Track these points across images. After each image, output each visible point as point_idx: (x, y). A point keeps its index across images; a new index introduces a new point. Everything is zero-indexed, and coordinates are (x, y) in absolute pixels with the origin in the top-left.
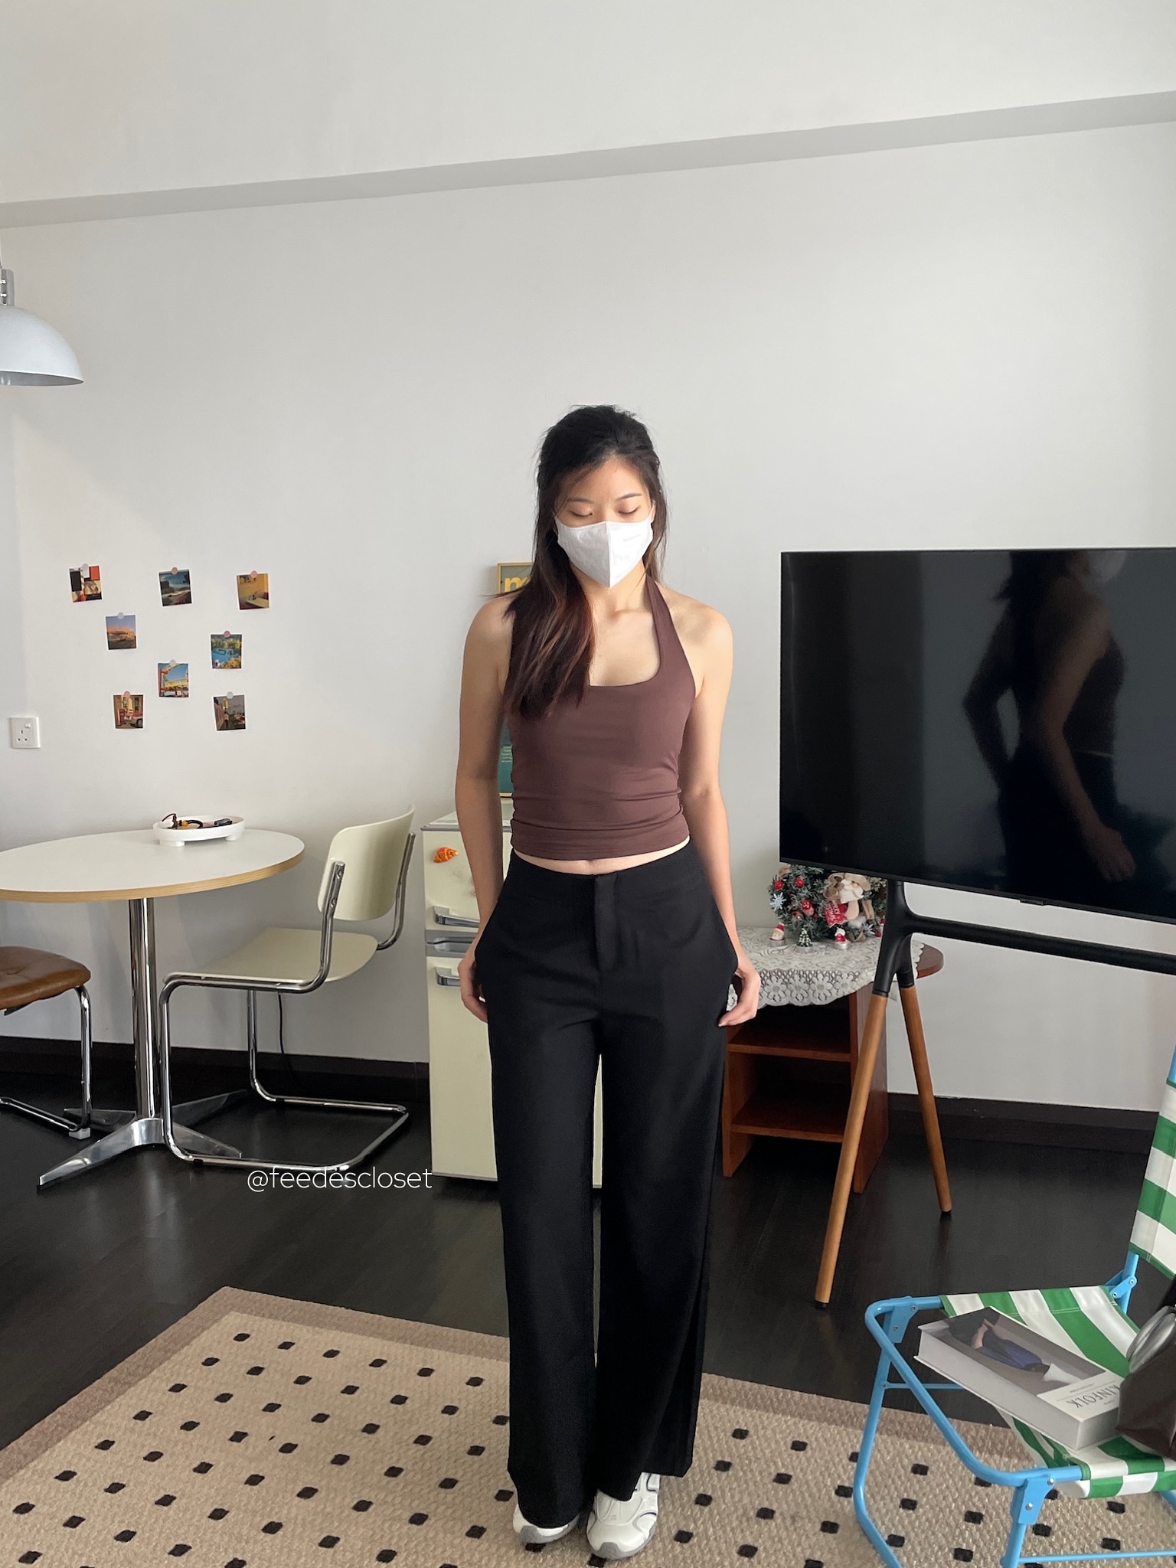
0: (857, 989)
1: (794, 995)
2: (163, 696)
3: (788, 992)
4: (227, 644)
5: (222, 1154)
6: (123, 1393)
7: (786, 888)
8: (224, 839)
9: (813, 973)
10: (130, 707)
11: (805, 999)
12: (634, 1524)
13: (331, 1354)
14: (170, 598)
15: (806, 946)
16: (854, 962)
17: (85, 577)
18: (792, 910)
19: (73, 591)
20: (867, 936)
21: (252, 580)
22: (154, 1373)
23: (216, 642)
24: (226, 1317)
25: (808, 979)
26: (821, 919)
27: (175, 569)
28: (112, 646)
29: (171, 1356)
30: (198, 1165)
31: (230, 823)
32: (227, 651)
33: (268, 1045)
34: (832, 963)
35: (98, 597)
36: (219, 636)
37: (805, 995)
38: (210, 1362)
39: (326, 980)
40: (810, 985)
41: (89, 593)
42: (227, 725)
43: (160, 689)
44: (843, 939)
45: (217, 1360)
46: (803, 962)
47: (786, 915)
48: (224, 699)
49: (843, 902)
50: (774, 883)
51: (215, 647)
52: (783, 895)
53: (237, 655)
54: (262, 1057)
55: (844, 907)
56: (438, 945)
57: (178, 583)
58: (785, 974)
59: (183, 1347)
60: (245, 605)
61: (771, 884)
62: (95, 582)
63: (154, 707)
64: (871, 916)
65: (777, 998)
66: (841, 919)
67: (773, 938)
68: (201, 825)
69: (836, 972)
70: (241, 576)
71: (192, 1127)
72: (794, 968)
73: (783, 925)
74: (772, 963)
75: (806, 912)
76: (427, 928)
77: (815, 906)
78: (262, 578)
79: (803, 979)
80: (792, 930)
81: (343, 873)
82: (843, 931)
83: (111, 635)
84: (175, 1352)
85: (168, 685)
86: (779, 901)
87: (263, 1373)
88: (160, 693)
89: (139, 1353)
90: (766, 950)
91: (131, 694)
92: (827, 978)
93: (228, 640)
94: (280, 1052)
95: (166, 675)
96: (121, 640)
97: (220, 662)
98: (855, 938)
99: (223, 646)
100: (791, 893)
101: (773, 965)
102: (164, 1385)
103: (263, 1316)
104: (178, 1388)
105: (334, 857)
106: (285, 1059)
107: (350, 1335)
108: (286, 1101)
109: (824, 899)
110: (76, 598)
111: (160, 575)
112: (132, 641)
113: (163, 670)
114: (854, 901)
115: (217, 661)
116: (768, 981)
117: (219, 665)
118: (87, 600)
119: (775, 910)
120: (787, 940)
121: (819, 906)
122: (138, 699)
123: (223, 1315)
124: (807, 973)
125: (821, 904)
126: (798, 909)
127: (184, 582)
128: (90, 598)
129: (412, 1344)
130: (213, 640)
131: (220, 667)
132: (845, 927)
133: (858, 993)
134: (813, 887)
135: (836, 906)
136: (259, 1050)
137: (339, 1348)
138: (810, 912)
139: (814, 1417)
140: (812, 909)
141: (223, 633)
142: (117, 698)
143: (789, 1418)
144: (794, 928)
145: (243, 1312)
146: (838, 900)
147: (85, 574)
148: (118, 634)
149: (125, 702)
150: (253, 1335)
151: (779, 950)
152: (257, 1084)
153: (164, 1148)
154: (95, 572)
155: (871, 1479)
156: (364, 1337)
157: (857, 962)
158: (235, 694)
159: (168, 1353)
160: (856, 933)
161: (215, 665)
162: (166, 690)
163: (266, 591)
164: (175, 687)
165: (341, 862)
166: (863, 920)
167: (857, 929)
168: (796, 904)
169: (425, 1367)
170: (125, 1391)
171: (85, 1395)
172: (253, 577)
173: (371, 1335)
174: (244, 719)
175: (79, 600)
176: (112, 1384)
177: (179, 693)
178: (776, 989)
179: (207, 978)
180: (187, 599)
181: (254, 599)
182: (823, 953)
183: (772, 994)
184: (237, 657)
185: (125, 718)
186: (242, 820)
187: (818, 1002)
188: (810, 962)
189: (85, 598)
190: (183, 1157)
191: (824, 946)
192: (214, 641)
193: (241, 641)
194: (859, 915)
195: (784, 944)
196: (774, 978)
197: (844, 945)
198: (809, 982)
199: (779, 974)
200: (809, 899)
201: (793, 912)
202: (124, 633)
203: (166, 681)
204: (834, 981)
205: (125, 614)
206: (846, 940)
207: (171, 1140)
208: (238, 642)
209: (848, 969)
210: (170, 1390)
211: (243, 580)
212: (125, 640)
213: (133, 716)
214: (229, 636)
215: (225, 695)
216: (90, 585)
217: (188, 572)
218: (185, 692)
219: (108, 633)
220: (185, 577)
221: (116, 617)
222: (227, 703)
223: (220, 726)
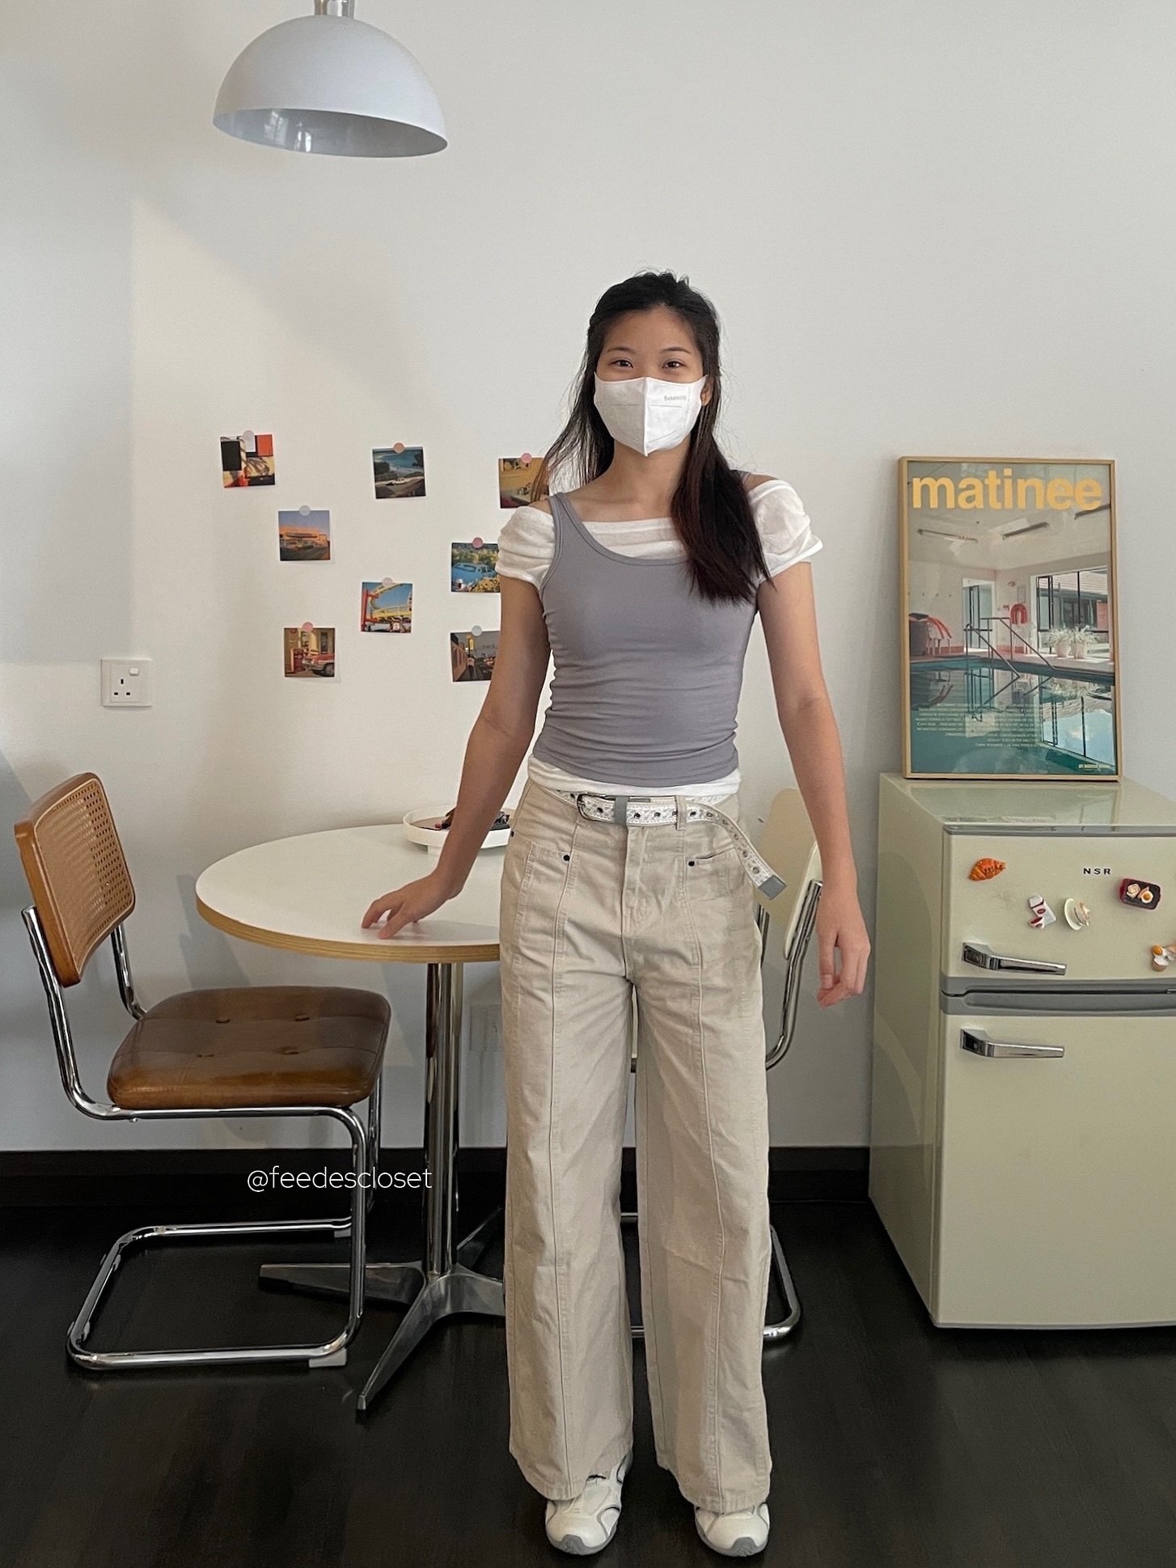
2: (369, 630)
4: (477, 557)
10: (313, 644)
14: (390, 487)
17: (248, 450)
19: (225, 470)
21: (524, 466)
23: (460, 554)
27: (399, 445)
28: (286, 555)
35: (269, 480)
36: (465, 545)
41: (254, 473)
43: (365, 620)
48: (468, 637)
51: (459, 561)
57: (405, 466)
60: (507, 501)
62: (265, 459)
63: (352, 645)
70: (505, 460)
83: (286, 539)
85: (377, 615)
88: (364, 626)
91: (317, 627)
93: (478, 552)
95: (376, 600)
96: (303, 548)
97: (466, 582)
99: (471, 561)
110: (231, 481)
111: (375, 453)
112: (324, 549)
113: (372, 593)
115: (461, 581)
117: (463, 586)
118: (250, 485)
122: (326, 635)
128: (254, 482)
131: (466, 590)
141: (470, 542)
142: (290, 633)
147: (249, 446)
148: (297, 538)
149: (304, 639)
154: (264, 444)
158: (484, 630)
162: (374, 621)
164: (389, 618)
172: (525, 462)
175: (236, 483)
177: (396, 626)
180: (419, 490)
181: (525, 492)
185: (304, 662)
189: (245, 481)
192: (455, 551)
202: (309, 536)
203: (375, 608)
205: (312, 509)
211: (508, 463)
212: (311, 547)
213: (319, 659)
214: (480, 546)
215: (469, 631)
216: (256, 462)
217: (422, 451)
218: (407, 625)
219: (281, 536)
220: (416, 457)
221: (298, 512)
222: (471, 641)
223: (458, 677)
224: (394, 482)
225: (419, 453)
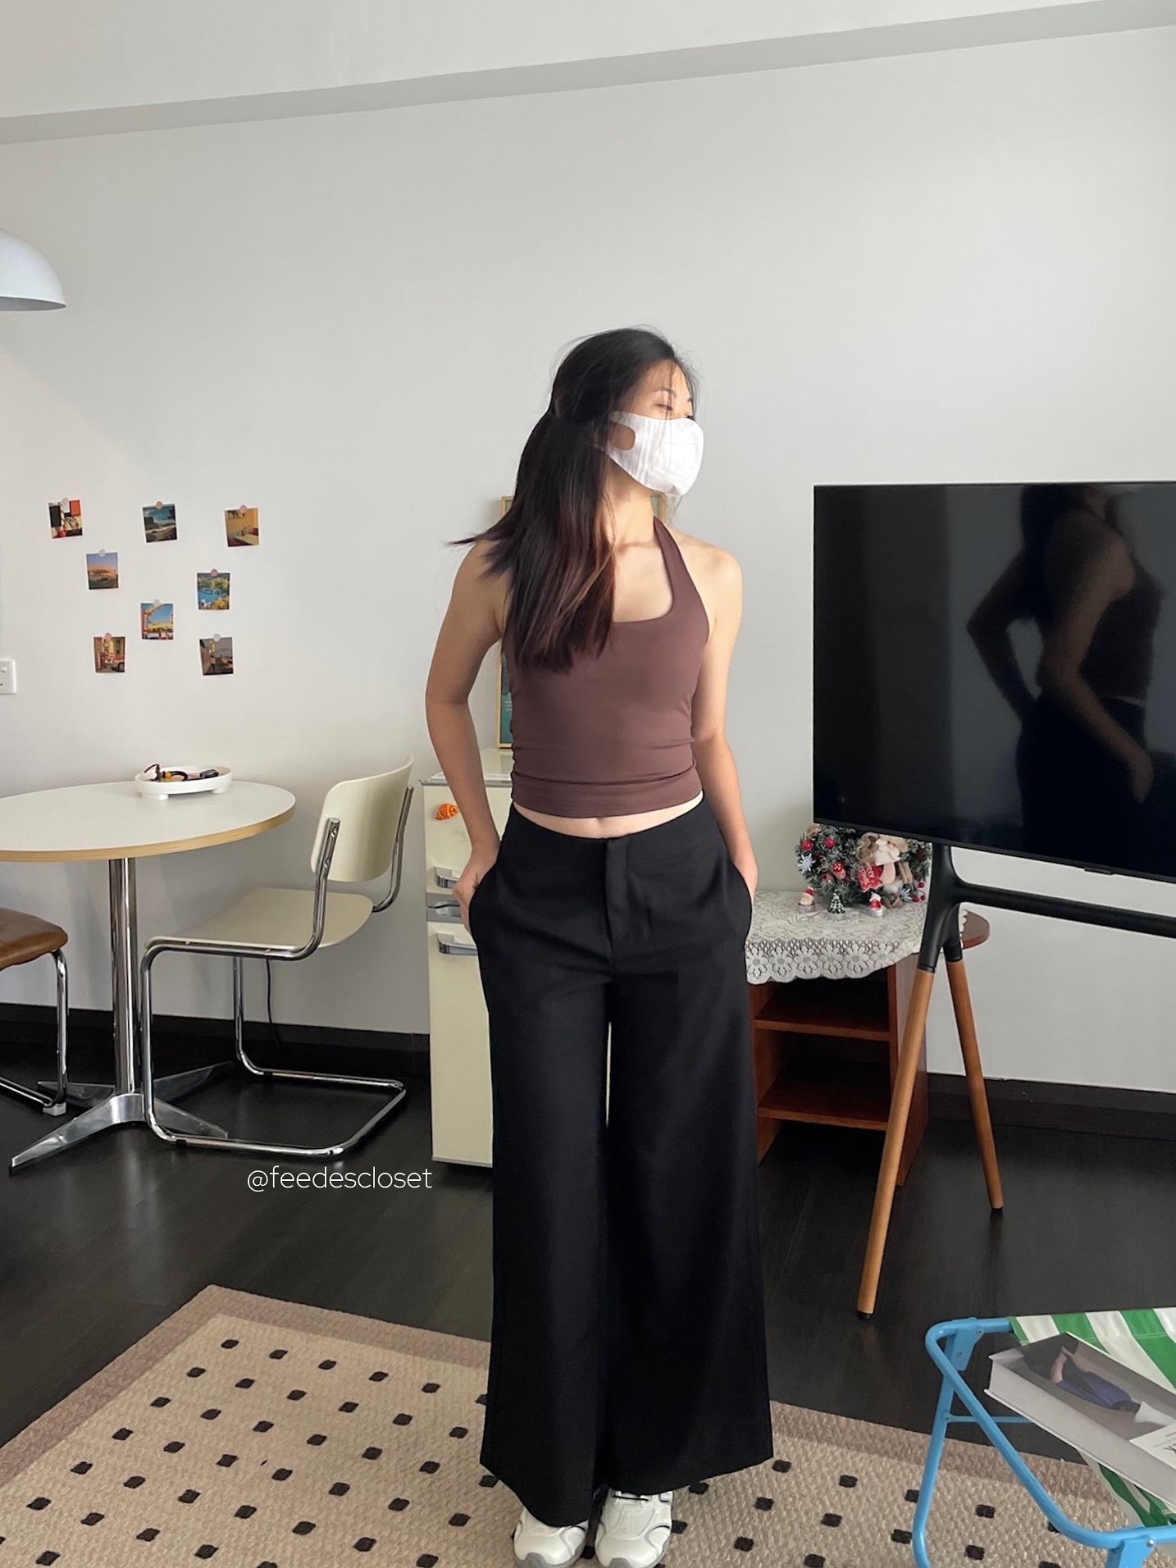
0: (896, 961)
1: (826, 966)
2: (146, 638)
3: (820, 964)
4: (213, 583)
5: (206, 1134)
6: (101, 1408)
7: (815, 848)
8: (210, 792)
9: (847, 942)
10: (112, 650)
11: (839, 971)
12: (646, 1538)
13: (327, 1365)
14: (155, 534)
15: (838, 913)
16: (892, 931)
17: (65, 512)
18: (821, 873)
19: (52, 526)
20: (903, 901)
21: (241, 516)
22: (135, 1383)
23: (203, 582)
24: (212, 1320)
25: (842, 950)
26: (854, 883)
27: (159, 503)
28: (93, 585)
29: (154, 1364)
30: (181, 1146)
31: (216, 775)
32: (214, 591)
33: (255, 1013)
34: (867, 932)
35: (79, 532)
36: (205, 575)
37: (839, 966)
38: (196, 1373)
39: (320, 946)
40: (844, 956)
41: (69, 528)
42: (214, 670)
43: (143, 631)
44: (878, 905)
45: (203, 1371)
46: (836, 930)
47: (815, 878)
48: (211, 642)
49: (877, 865)
50: (801, 842)
51: (201, 586)
52: (812, 856)
53: (224, 594)
54: (248, 1026)
55: (879, 870)
56: (439, 909)
57: (163, 519)
58: (816, 944)
59: (166, 1354)
60: (233, 542)
61: (799, 844)
62: (76, 517)
63: (137, 650)
64: (909, 880)
65: (808, 970)
66: (876, 884)
67: (802, 903)
68: (186, 777)
69: (873, 942)
70: (229, 512)
71: (173, 1103)
72: (826, 937)
73: (812, 889)
74: (801, 931)
75: (837, 874)
76: (428, 891)
77: (847, 868)
78: (251, 514)
79: (837, 950)
80: (822, 895)
81: (338, 829)
82: (878, 896)
83: (91, 573)
84: (157, 1360)
85: (151, 627)
86: (807, 862)
87: (254, 1387)
88: (143, 635)
89: (118, 1361)
90: (794, 917)
91: (113, 636)
92: (863, 949)
93: (215, 580)
94: (268, 1021)
95: (150, 616)
96: (102, 580)
97: (207, 602)
98: (892, 904)
99: (209, 586)
100: (820, 854)
101: (803, 934)
102: (145, 1398)
103: (253, 1319)
104: (161, 1402)
105: (328, 813)
106: (272, 1028)
107: (348, 1343)
108: (274, 1074)
109: (857, 860)
110: (56, 534)
111: (144, 509)
112: (114, 580)
113: (147, 611)
114: (889, 864)
115: (203, 601)
116: (798, 952)
117: (205, 605)
118: (67, 535)
119: (803, 872)
120: (817, 905)
121: (851, 868)
122: (120, 642)
123: (209, 1318)
124: (841, 943)
125: (853, 866)
126: (828, 871)
127: (169, 517)
128: (70, 534)
129: (415, 1354)
130: (200, 580)
131: (207, 608)
132: (881, 891)
133: (897, 965)
134: (844, 848)
135: (870, 868)
136: (245, 1019)
137: (336, 1357)
138: (842, 875)
139: (863, 1448)
140: (843, 871)
141: (209, 572)
142: (98, 640)
143: (835, 1448)
144: (824, 892)
145: (231, 1315)
146: (873, 863)
147: (66, 509)
148: (98, 572)
149: (106, 645)
150: (241, 1341)
151: (809, 917)
152: (243, 1057)
153: (144, 1126)
154: (75, 506)
155: (932, 1523)
156: (363, 1346)
157: (895, 931)
158: (222, 636)
159: (151, 1360)
160: (892, 898)
161: (201, 606)
162: (149, 631)
163: (255, 527)
164: (159, 629)
165: (336, 819)
166: (900, 884)
167: (893, 894)
168: (826, 866)
169: (431, 1382)
170: (104, 1404)
171: (60, 1410)
172: (243, 512)
173: (370, 1344)
174: (231, 663)
175: (59, 536)
176: (89, 1397)
177: (163, 635)
178: (806, 960)
179: (191, 944)
180: (172, 535)
181: (243, 535)
182: (857, 921)
183: (802, 965)
184: (225, 597)
185: (106, 662)
186: (228, 771)
187: (853, 975)
188: (844, 931)
189: (64, 533)
190: (165, 1137)
191: (857, 913)
193: (229, 580)
194: (896, 878)
195: (814, 910)
196: (804, 948)
197: (880, 912)
198: (843, 952)
199: (810, 943)
200: (841, 861)
201: (823, 875)
202: (105, 572)
203: (149, 622)
204: (870, 952)
205: (107, 552)
206: (882, 906)
207: (153, 1120)
208: (226, 581)
209: (886, 939)
210: (152, 1405)
211: (231, 515)
212: (106, 579)
213: (115, 659)
214: (216, 575)
215: (212, 637)
216: (70, 520)
217: (174, 507)
218: (170, 634)
219: (89, 572)
220: (170, 511)
221: (97, 555)
222: (213, 646)
223: (206, 670)
224: (156, 530)
225: (171, 508)
